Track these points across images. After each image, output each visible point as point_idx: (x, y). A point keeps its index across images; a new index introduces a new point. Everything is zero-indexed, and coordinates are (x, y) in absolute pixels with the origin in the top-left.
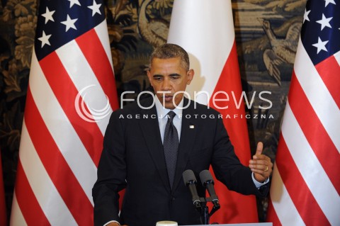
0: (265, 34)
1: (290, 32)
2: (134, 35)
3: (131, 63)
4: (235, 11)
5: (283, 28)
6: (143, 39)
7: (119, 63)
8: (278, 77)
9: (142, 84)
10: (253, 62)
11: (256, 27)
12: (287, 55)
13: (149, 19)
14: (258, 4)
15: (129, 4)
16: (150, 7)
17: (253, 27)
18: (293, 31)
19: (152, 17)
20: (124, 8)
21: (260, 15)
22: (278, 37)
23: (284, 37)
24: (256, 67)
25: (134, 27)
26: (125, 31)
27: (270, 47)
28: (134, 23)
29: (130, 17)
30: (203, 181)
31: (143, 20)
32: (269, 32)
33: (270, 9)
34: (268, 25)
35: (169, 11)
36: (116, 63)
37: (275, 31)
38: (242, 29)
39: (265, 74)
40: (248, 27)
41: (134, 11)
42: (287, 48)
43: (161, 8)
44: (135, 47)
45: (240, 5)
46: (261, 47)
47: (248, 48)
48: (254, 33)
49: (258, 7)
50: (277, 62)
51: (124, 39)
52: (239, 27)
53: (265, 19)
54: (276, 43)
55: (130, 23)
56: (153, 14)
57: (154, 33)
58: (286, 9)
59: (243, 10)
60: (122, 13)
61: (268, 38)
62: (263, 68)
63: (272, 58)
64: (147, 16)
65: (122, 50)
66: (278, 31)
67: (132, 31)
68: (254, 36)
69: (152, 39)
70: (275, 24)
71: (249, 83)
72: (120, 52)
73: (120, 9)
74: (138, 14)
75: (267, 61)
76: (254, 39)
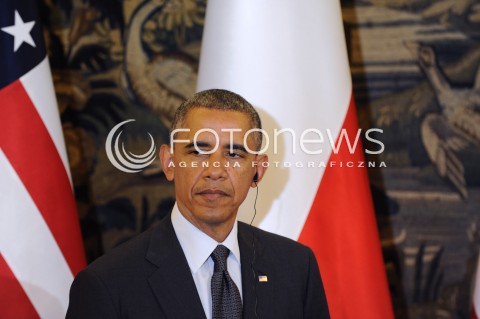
0: (422, 78)
2: (115, 92)
4: (350, 29)
5: (466, 63)
6: (139, 102)
7: (83, 160)
8: (458, 178)
9: (138, 205)
11: (403, 63)
13: (151, 55)
15: (101, 20)
16: (151, 25)
17: (394, 63)
19: (157, 48)
20: (89, 29)
21: (411, 33)
22: (456, 84)
24: (405, 156)
25: (116, 74)
26: (95, 85)
27: (437, 108)
28: (114, 65)
29: (106, 51)
31: (136, 56)
32: (433, 73)
33: (434, 19)
34: (430, 58)
35: (196, 33)
36: (77, 159)
37: (449, 71)
38: (369, 70)
39: (427, 171)
40: (383, 64)
41: (115, 35)
43: (178, 27)
45: (363, 14)
46: (416, 109)
47: (383, 114)
48: (397, 77)
49: (405, 16)
50: (454, 143)
51: (93, 102)
52: (361, 65)
53: (422, 45)
54: (450, 99)
55: (106, 65)
56: (158, 41)
57: (162, 86)
58: (473, 18)
59: (370, 25)
60: (86, 40)
61: (432, 87)
62: (421, 158)
63: (441, 133)
64: (146, 47)
66: (456, 70)
67: (111, 84)
68: (398, 84)
69: (159, 100)
70: (446, 53)
71: (392, 194)
72: (84, 133)
73: (82, 33)
74: (124, 43)
75: (431, 142)
76: (399, 90)
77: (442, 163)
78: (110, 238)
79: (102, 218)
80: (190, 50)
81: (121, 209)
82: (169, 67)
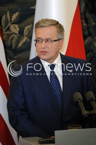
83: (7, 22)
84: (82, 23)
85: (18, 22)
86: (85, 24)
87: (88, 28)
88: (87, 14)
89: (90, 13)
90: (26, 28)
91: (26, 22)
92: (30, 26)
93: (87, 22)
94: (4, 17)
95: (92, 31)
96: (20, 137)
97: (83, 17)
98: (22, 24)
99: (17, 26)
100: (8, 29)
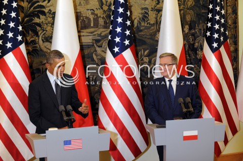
0: (93, 45)
1: (104, 44)
3: (36, 61)
4: (80, 37)
5: (101, 43)
6: (41, 50)
7: (31, 61)
9: (41, 69)
10: (89, 58)
12: (103, 54)
14: (89, 33)
15: (34, 35)
16: (43, 36)
17: (88, 43)
18: (105, 44)
20: (32, 37)
21: (91, 37)
22: (99, 47)
23: (101, 47)
24: (90, 60)
25: (37, 45)
26: (33, 47)
27: (96, 51)
28: (37, 43)
29: (35, 41)
30: (68, 110)
31: (41, 42)
32: (95, 45)
33: (95, 35)
34: (94, 42)
35: (51, 38)
37: (97, 44)
38: (84, 44)
39: (94, 62)
40: (86, 43)
41: (37, 38)
42: (103, 51)
43: (48, 36)
44: (38, 54)
45: (82, 34)
46: (92, 51)
47: (86, 52)
48: (88, 45)
49: (90, 34)
50: (99, 57)
51: (33, 50)
52: (82, 43)
53: (93, 39)
54: (98, 49)
55: (35, 44)
56: (45, 39)
57: (45, 47)
58: (102, 35)
59: (84, 36)
60: (32, 39)
61: (95, 47)
62: (93, 60)
63: (97, 55)
64: (42, 40)
65: (32, 55)
66: (99, 44)
67: (36, 47)
68: (89, 46)
69: (45, 50)
70: (97, 41)
74: (39, 39)
75: (95, 57)
76: (89, 48)
77: (97, 61)
78: (36, 75)
79: (35, 72)
80: (50, 40)
81: (38, 70)
82: (47, 44)
83: (141, 56)
84: (186, 57)
85: (148, 56)
86: (188, 57)
87: (190, 60)
88: (190, 52)
89: (191, 51)
90: (153, 59)
91: (153, 55)
92: (155, 58)
93: (189, 56)
94: (140, 53)
95: (192, 61)
96: (150, 122)
97: (187, 53)
98: (151, 57)
99: (147, 58)
100: (142, 59)
